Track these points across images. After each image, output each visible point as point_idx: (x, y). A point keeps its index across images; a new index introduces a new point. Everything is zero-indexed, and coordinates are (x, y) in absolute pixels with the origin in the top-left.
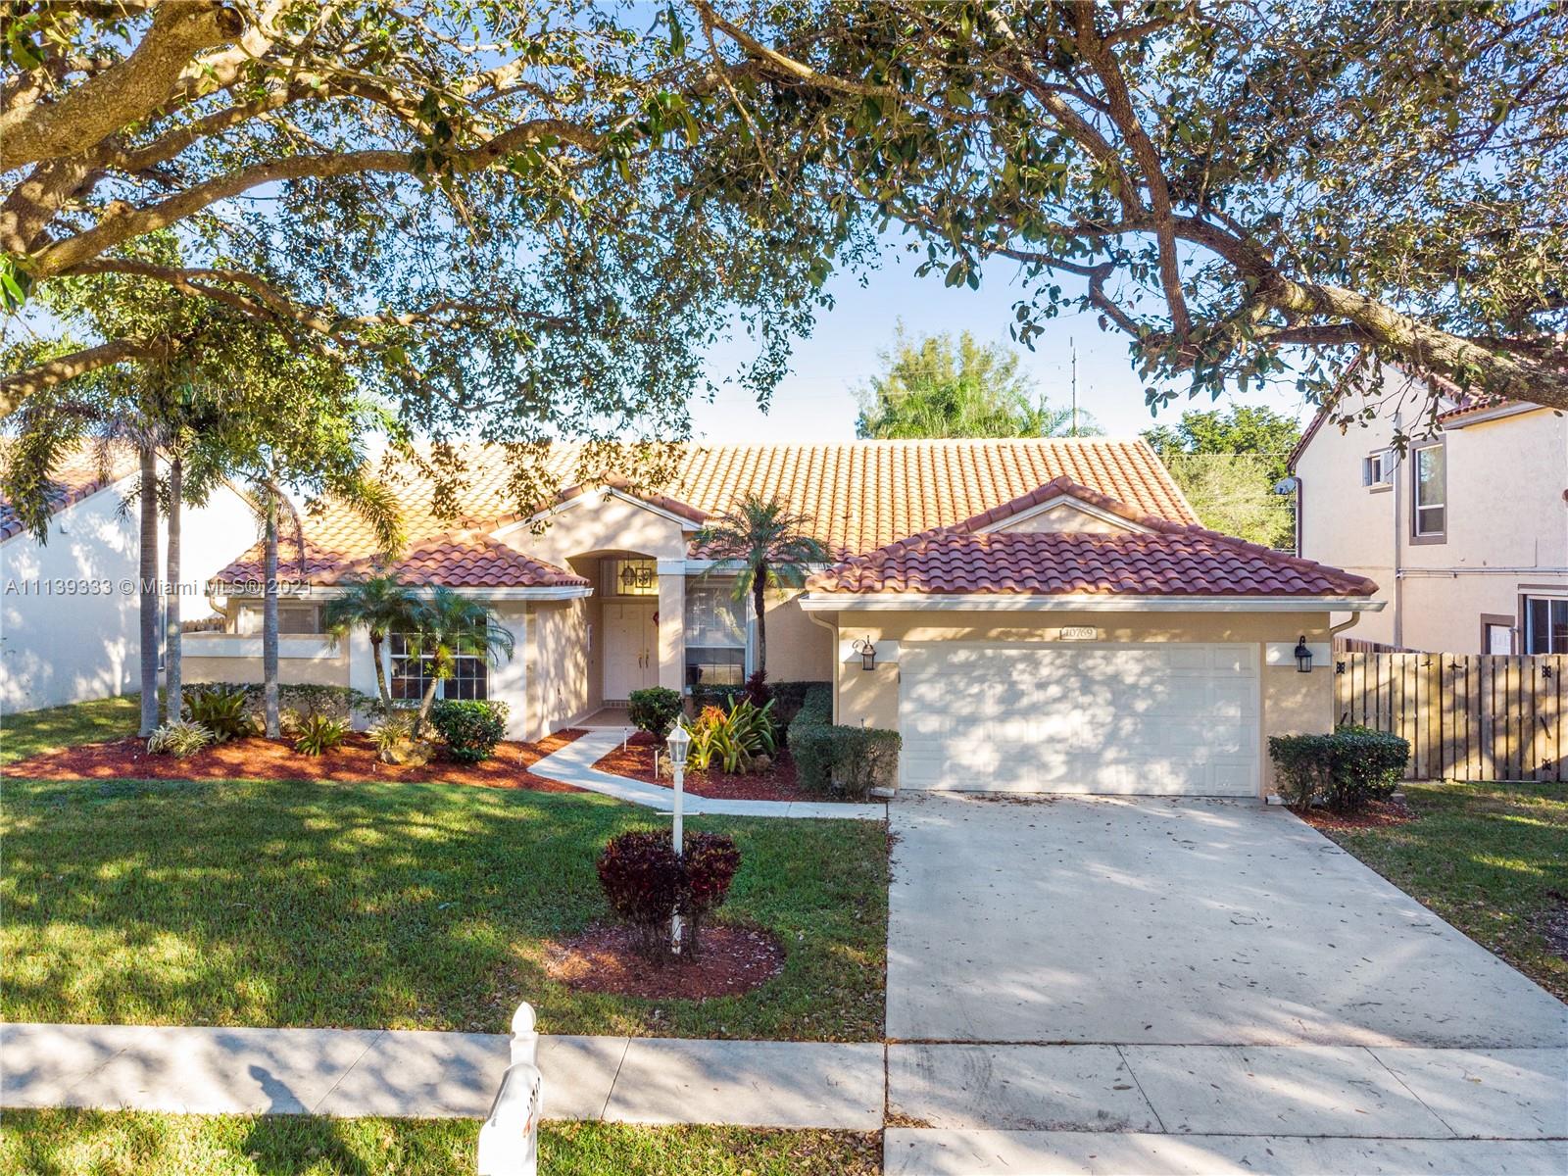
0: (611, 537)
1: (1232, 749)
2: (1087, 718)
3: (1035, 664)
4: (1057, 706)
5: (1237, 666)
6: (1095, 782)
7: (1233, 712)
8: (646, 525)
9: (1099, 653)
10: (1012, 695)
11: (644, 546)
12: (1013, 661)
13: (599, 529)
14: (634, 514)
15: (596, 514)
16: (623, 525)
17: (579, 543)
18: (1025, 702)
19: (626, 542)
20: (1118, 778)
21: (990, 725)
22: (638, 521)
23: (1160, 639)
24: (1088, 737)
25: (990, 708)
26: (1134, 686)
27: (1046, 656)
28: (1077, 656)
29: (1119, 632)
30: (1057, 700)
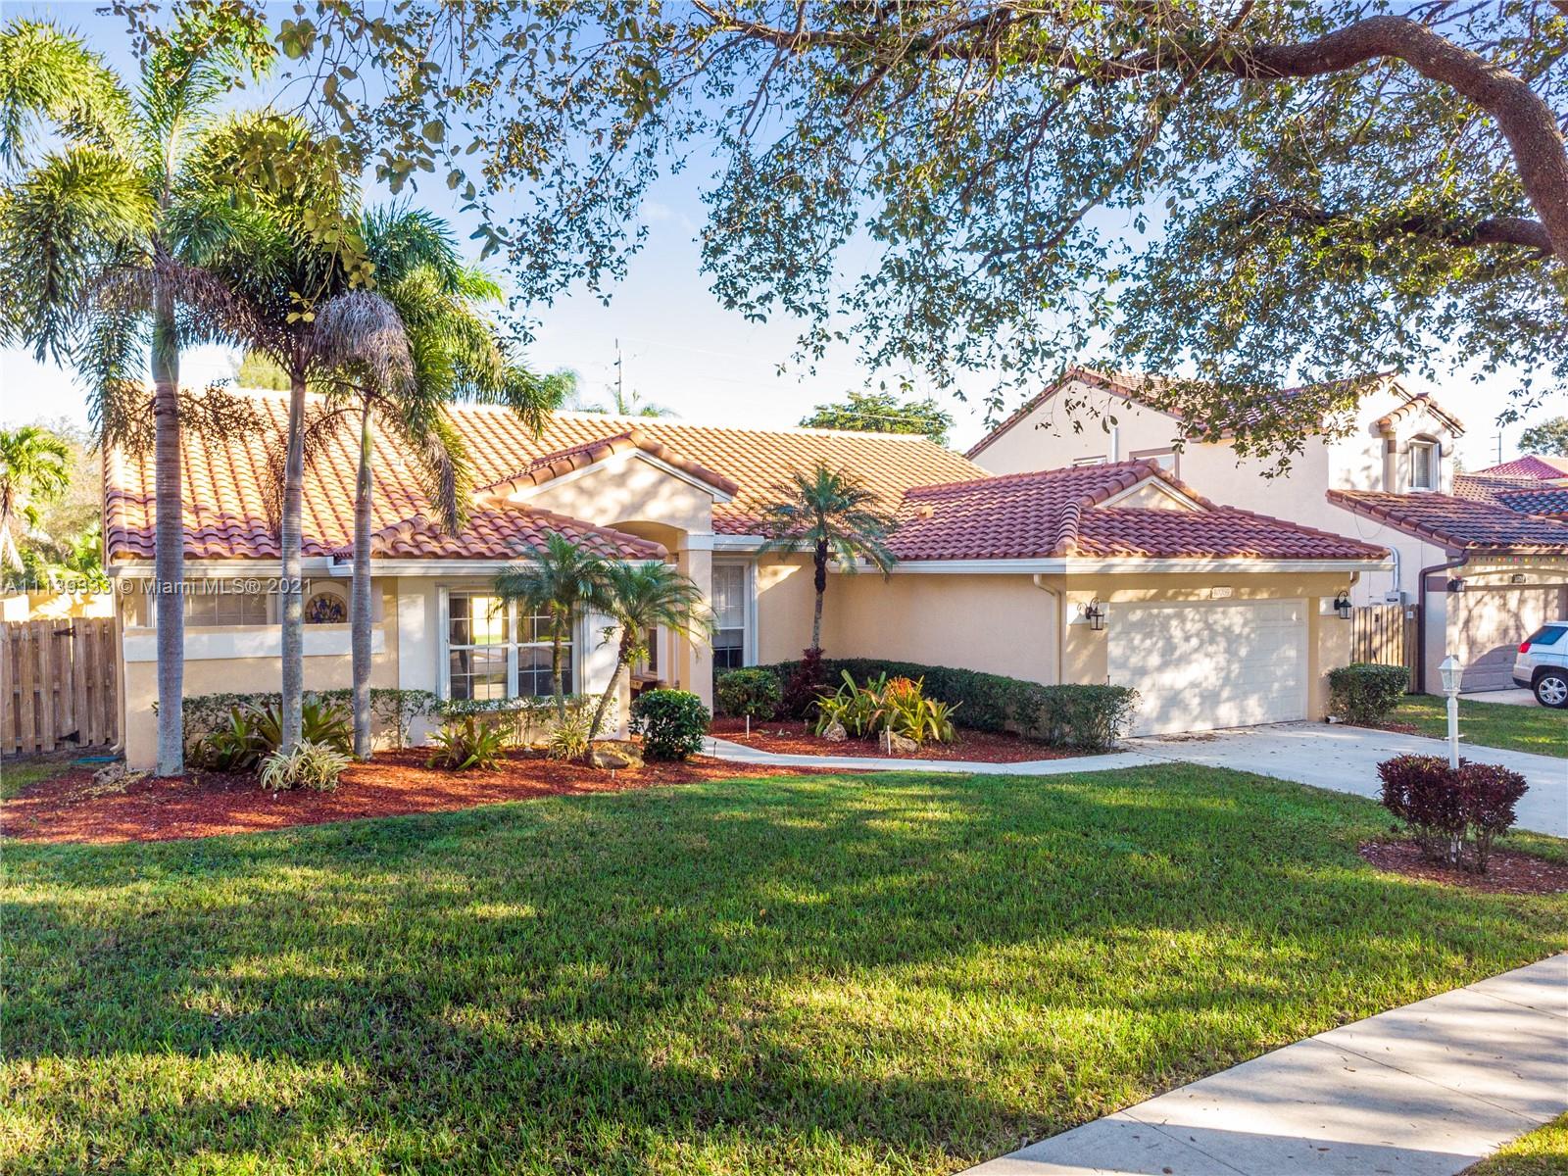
0: (637, 506)
1: (1292, 683)
2: (1213, 665)
3: (1183, 620)
4: (1195, 656)
5: (1294, 617)
6: (1216, 719)
7: (1292, 653)
8: (674, 494)
9: (1220, 609)
10: (1169, 648)
11: (672, 517)
12: (1169, 617)
13: (624, 496)
14: (661, 482)
15: (621, 480)
16: (651, 493)
17: (602, 511)
18: (1177, 653)
19: (654, 512)
20: (1228, 713)
21: (1156, 675)
22: (666, 489)
23: (1265, 595)
24: (1213, 680)
25: (1154, 660)
26: (1239, 636)
27: (1189, 613)
28: (1206, 612)
29: (1243, 590)
30: (1196, 650)
